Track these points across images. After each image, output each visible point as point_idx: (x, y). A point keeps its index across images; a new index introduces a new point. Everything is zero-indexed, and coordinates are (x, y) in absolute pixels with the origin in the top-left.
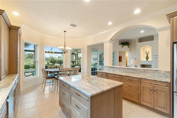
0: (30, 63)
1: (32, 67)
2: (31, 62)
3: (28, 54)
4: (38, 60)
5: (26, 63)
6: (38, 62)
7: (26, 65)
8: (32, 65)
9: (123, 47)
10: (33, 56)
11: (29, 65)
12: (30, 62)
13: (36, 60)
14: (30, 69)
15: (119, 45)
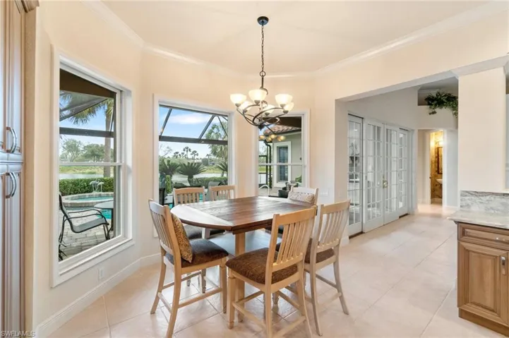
0: (94, 173)
1: (100, 186)
2: (96, 170)
3: (88, 146)
4: (129, 163)
5: (83, 173)
6: (128, 170)
7: (81, 180)
8: (101, 180)
9: (434, 113)
10: (101, 154)
11: (90, 181)
12: (93, 170)
13: (118, 161)
14: (95, 193)
15: (419, 105)
